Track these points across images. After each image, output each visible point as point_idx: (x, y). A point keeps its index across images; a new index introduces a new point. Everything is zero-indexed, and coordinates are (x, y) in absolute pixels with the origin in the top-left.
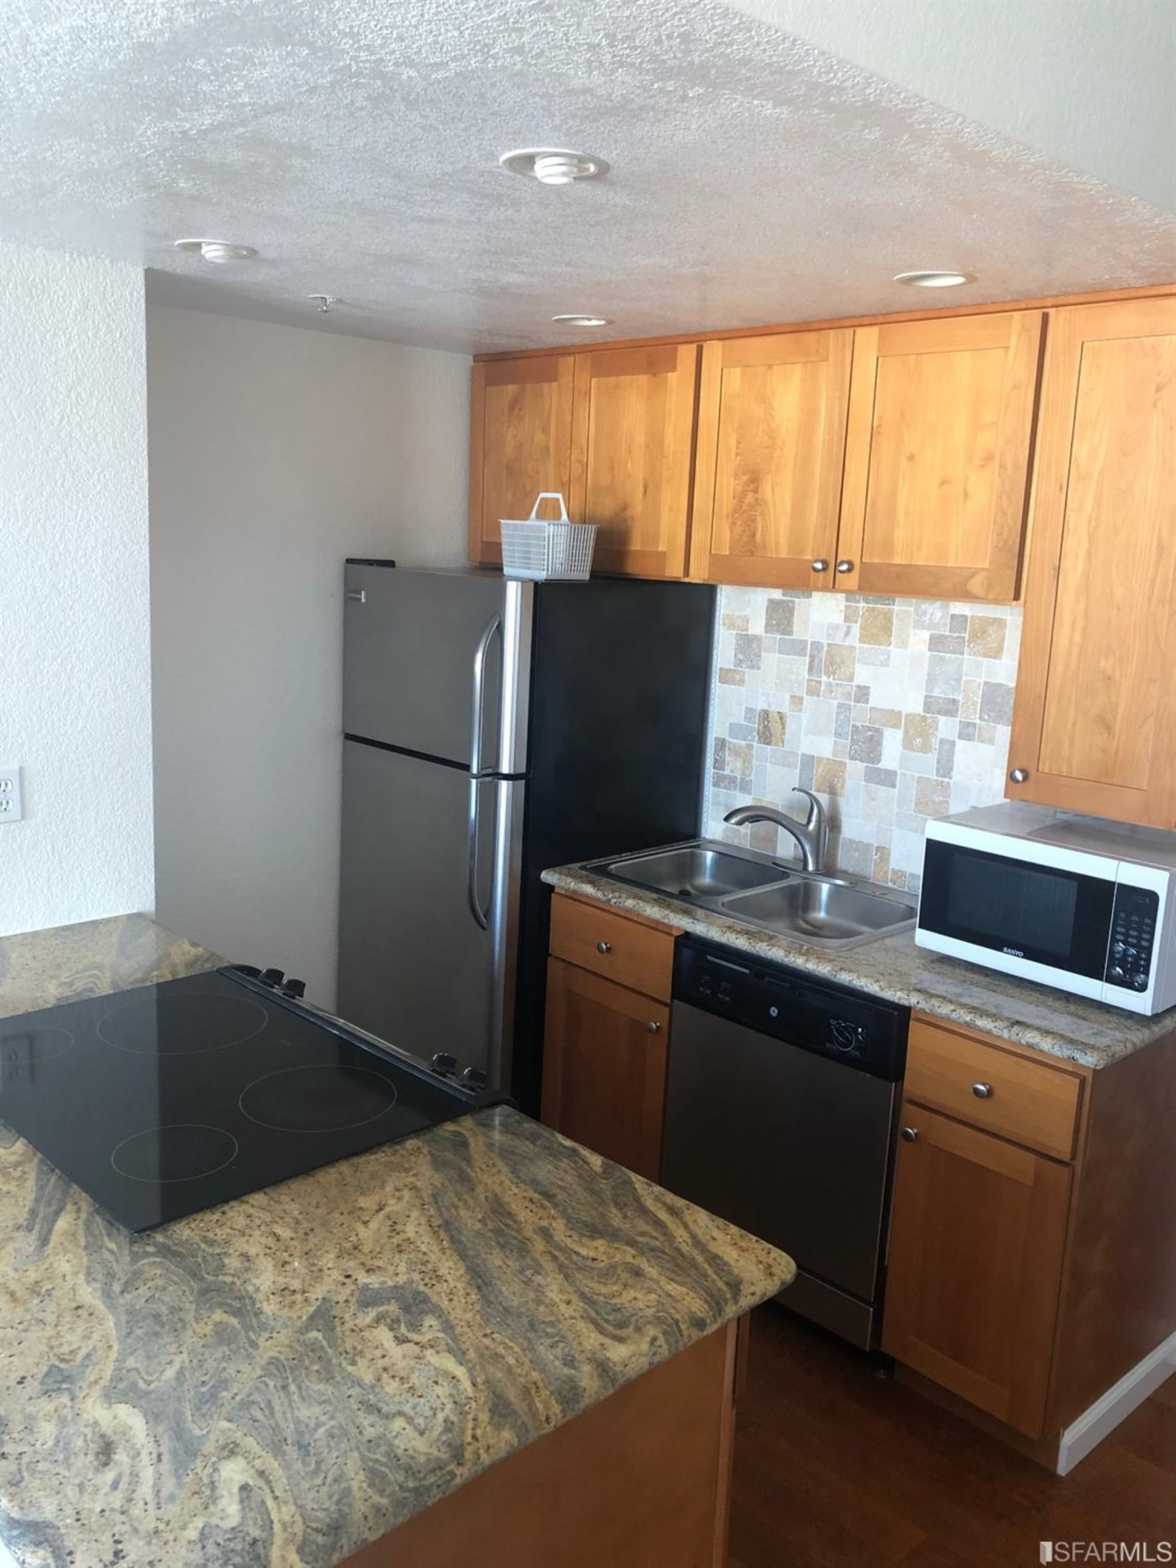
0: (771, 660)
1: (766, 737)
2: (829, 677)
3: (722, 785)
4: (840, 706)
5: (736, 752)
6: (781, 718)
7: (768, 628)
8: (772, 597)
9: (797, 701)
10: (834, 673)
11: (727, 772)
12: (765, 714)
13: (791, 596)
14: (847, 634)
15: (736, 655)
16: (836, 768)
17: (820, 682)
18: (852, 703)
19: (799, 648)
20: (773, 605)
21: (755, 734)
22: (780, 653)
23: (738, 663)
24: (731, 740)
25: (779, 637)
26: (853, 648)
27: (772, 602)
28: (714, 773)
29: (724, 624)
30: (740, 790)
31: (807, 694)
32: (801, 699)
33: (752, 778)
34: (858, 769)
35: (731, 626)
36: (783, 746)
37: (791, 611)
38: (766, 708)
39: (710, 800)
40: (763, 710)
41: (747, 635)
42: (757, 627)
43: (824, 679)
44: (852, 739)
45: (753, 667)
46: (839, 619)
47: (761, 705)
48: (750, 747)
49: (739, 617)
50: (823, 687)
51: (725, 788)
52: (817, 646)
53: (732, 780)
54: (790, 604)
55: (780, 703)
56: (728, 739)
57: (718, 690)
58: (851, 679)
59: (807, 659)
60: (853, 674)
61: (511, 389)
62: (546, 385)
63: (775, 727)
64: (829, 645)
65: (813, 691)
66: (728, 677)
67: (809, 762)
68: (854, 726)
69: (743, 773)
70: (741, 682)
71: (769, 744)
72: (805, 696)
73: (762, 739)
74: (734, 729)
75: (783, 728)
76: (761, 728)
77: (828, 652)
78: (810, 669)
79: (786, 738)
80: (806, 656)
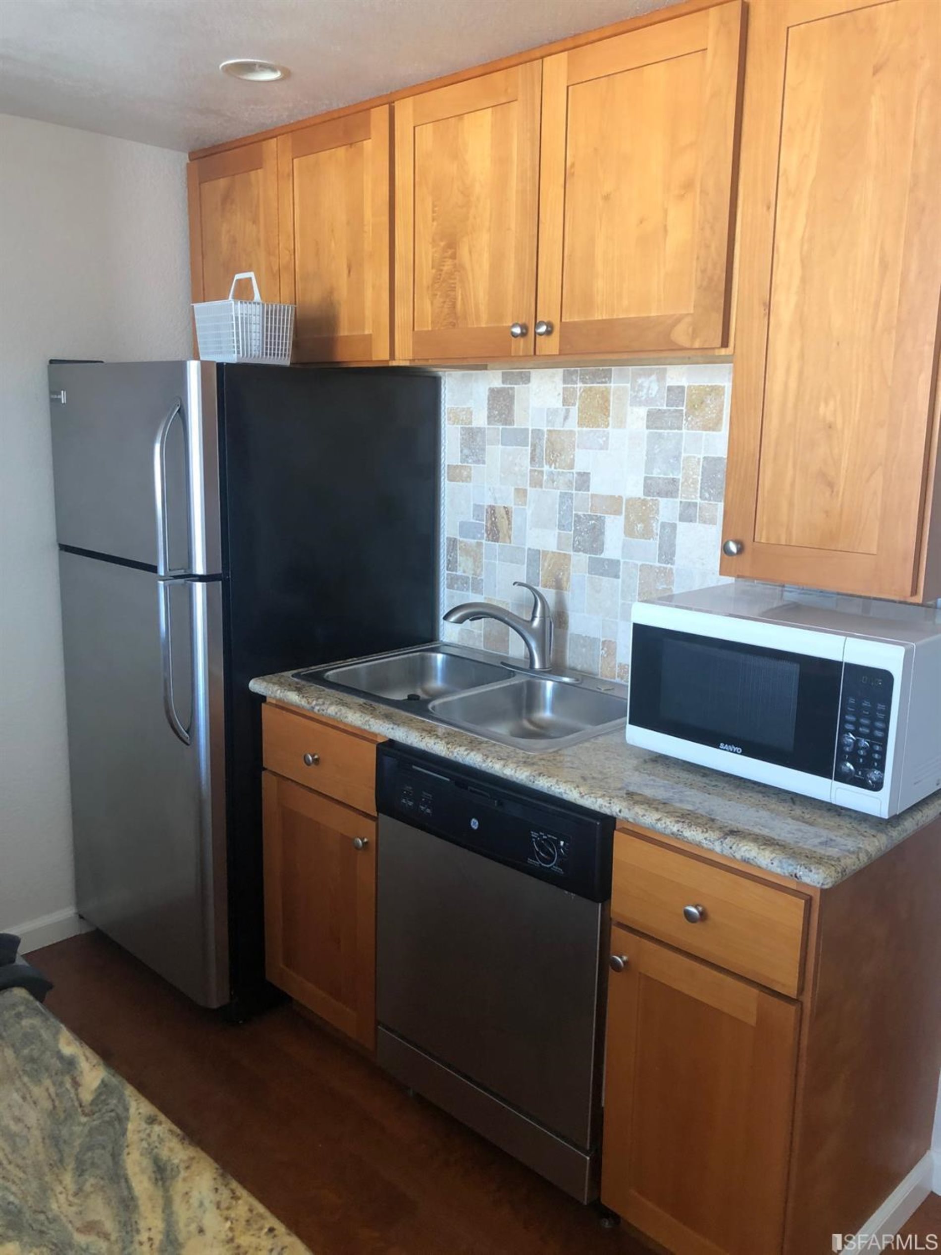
0: (495, 452)
1: (494, 534)
2: (550, 467)
3: (456, 586)
4: (563, 495)
5: (467, 552)
6: (507, 513)
7: (491, 419)
8: (492, 386)
9: (521, 493)
10: (555, 461)
11: (459, 573)
12: (492, 510)
13: (510, 384)
14: (566, 418)
15: (461, 451)
16: (561, 561)
17: (542, 472)
18: (574, 492)
19: (518, 438)
20: (495, 395)
21: (483, 531)
22: (503, 444)
23: (465, 459)
24: (461, 539)
25: (501, 427)
26: (572, 432)
27: (492, 390)
28: (448, 574)
29: (449, 419)
30: (472, 590)
31: (531, 485)
32: (525, 491)
33: (483, 577)
34: (580, 560)
35: (456, 420)
36: (510, 543)
37: (512, 398)
38: (493, 504)
39: (446, 602)
40: (490, 506)
41: (471, 429)
42: (480, 420)
43: (546, 468)
44: (576, 530)
45: (478, 462)
46: (557, 403)
47: (488, 502)
48: (479, 545)
49: (463, 410)
50: (545, 477)
51: (458, 589)
52: (537, 433)
53: (465, 580)
54: (510, 392)
55: (506, 498)
56: (458, 538)
57: (447, 487)
58: (572, 467)
59: (529, 448)
60: (573, 460)
61: (222, 183)
62: (253, 173)
63: (502, 523)
64: (549, 431)
65: (537, 483)
66: (457, 474)
67: (535, 556)
68: (576, 515)
69: (475, 574)
70: (468, 478)
71: (497, 540)
72: (529, 488)
73: (490, 536)
74: (464, 528)
75: (510, 523)
76: (489, 525)
77: (548, 439)
78: (533, 459)
79: (513, 533)
80: (528, 446)
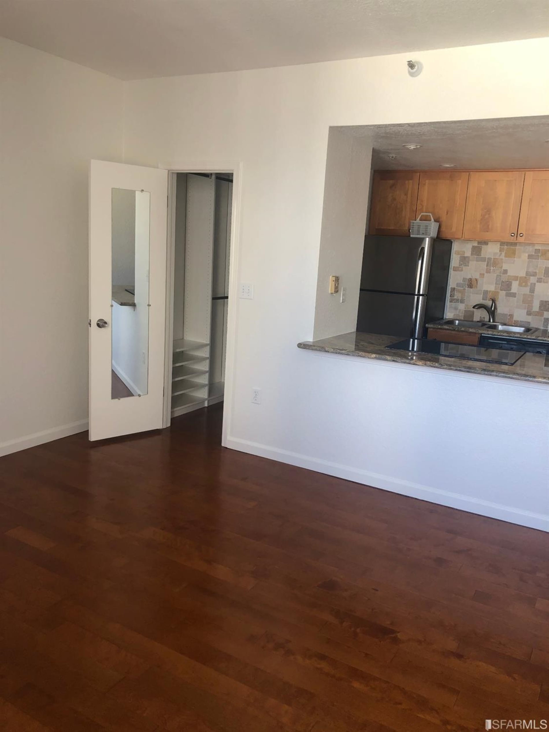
0: (473, 264)
1: (470, 286)
2: (494, 267)
3: (453, 302)
4: (497, 275)
5: (459, 291)
6: (476, 280)
7: (472, 254)
9: (482, 275)
10: (495, 266)
11: (455, 297)
12: (470, 280)
13: (481, 245)
14: (500, 255)
15: (460, 263)
16: (496, 293)
17: (490, 269)
18: (502, 275)
19: (484, 260)
20: (474, 248)
21: (467, 285)
22: (476, 261)
23: (460, 265)
24: (457, 288)
25: (476, 256)
26: (502, 259)
27: (473, 246)
28: (450, 298)
29: (455, 253)
30: (460, 303)
33: (465, 298)
34: (503, 293)
35: (458, 253)
36: (477, 288)
37: (481, 249)
38: (471, 278)
39: (448, 306)
40: (470, 278)
41: (464, 257)
42: (468, 254)
43: (492, 268)
44: (501, 285)
45: (466, 266)
46: (498, 251)
47: (469, 277)
48: (465, 289)
49: (461, 251)
50: (491, 270)
51: (454, 302)
52: (489, 259)
53: (457, 301)
54: (480, 247)
55: (476, 276)
56: (456, 287)
57: (452, 273)
58: (501, 267)
59: (486, 263)
60: (502, 266)
61: (391, 182)
62: (407, 182)
63: (474, 283)
64: (494, 258)
65: (488, 272)
66: (456, 269)
67: (486, 292)
68: (502, 281)
69: (462, 297)
70: (462, 270)
71: (472, 288)
72: (485, 274)
73: (469, 287)
74: (458, 285)
75: (477, 283)
76: (469, 283)
77: (493, 260)
78: (487, 266)
79: (478, 286)
80: (485, 262)
